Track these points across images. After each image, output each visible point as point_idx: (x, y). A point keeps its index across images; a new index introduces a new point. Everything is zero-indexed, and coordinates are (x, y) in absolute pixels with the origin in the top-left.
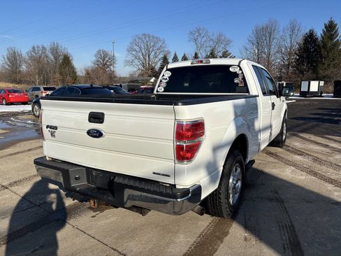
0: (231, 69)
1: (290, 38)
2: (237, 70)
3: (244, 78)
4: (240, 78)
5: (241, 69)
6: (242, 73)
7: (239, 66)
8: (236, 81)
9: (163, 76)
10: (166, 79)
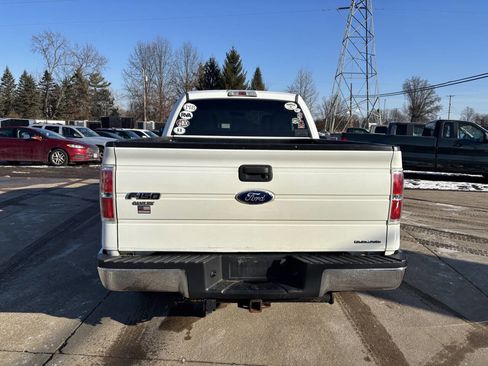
0: (286, 106)
1: (186, 66)
2: (294, 108)
3: (304, 119)
4: (300, 117)
5: (299, 107)
6: (301, 111)
7: (296, 102)
8: (294, 121)
9: (183, 110)
10: (188, 115)
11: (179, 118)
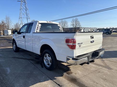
0: (58, 25)
3: (61, 28)
9: (38, 25)
10: (40, 27)
11: (38, 27)
